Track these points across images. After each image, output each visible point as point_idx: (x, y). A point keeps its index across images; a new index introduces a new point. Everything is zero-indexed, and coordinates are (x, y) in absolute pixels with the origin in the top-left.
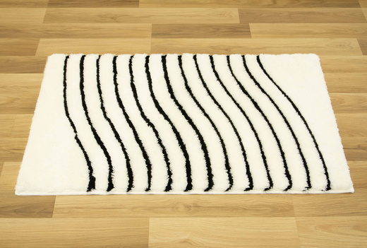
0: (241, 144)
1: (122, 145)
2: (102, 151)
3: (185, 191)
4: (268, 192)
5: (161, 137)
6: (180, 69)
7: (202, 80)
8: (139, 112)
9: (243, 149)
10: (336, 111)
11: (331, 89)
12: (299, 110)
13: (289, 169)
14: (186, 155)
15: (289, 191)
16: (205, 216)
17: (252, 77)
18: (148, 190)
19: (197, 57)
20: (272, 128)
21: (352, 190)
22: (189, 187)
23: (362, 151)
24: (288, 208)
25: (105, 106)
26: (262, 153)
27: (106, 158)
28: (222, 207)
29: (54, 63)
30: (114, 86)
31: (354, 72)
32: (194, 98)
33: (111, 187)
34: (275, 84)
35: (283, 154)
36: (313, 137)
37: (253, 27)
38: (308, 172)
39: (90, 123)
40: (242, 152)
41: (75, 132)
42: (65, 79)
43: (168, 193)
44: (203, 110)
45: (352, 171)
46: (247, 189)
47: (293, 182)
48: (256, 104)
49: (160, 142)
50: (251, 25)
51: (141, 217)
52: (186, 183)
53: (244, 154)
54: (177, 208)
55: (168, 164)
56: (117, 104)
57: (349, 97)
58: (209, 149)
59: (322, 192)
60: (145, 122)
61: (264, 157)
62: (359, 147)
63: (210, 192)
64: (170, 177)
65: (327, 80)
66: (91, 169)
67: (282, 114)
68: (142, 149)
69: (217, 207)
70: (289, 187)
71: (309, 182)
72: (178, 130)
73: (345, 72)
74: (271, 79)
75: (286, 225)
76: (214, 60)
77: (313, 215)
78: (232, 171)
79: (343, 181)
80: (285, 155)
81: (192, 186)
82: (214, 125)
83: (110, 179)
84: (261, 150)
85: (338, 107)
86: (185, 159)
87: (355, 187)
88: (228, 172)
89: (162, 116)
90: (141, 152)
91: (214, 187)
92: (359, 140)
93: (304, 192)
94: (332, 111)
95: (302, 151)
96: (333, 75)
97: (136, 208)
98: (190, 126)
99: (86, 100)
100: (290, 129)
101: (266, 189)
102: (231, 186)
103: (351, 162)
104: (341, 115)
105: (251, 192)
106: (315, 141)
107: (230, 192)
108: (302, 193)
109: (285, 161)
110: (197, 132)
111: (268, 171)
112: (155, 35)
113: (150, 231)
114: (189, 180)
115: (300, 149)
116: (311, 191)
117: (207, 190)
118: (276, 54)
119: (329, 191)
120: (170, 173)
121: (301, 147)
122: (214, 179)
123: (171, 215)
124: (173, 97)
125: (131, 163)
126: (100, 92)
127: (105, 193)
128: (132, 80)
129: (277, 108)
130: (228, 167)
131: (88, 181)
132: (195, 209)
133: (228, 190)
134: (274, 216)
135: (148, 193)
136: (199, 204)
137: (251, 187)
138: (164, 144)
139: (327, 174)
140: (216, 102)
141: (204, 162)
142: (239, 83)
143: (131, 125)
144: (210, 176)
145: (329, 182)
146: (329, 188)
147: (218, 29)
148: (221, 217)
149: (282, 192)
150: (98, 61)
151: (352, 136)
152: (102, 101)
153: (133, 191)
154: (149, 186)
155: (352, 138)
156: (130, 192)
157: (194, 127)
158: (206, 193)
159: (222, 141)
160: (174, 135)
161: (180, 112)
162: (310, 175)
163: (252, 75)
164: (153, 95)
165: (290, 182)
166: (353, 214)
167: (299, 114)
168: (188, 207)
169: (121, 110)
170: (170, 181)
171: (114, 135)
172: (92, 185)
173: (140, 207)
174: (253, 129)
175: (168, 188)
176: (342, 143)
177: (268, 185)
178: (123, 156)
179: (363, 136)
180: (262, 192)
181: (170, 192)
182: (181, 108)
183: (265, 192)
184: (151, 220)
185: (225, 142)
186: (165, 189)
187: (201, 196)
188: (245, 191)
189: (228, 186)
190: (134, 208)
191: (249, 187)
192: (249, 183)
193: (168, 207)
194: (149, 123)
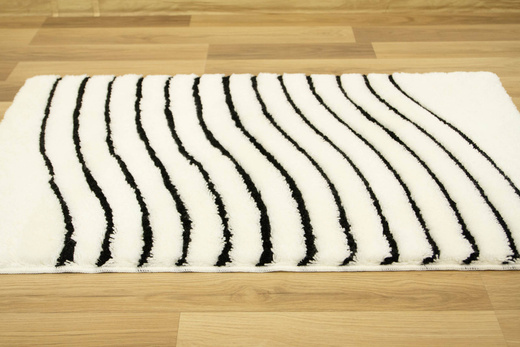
0: (369, 190)
1: (138, 193)
2: (98, 201)
3: (258, 265)
4: (430, 266)
5: (213, 179)
6: (254, 92)
7: (293, 105)
8: (176, 146)
9: (373, 196)
12: (474, 141)
13: (469, 227)
14: (261, 206)
15: (474, 265)
16: (300, 310)
17: (382, 101)
18: (181, 262)
19: (283, 78)
20: (426, 167)
22: (267, 257)
24: (475, 296)
25: (113, 138)
26: (412, 202)
27: (103, 212)
28: (337, 294)
30: (135, 113)
32: (279, 128)
33: (105, 256)
34: (425, 108)
35: (453, 205)
36: (508, 179)
37: (377, 46)
38: (509, 234)
39: (81, 160)
40: (372, 201)
41: (52, 173)
42: (49, 105)
43: (222, 268)
44: (295, 144)
46: (387, 261)
47: (480, 248)
48: (392, 135)
49: (211, 186)
50: (374, 44)
51: (162, 311)
52: (259, 250)
53: (377, 204)
54: (240, 295)
55: (225, 221)
56: (137, 136)
58: (305, 197)
60: (185, 158)
61: (416, 210)
63: (309, 268)
64: (227, 240)
66: (70, 228)
67: (442, 147)
68: (177, 198)
70: (474, 257)
71: (513, 247)
72: (247, 171)
75: (484, 321)
76: (313, 81)
78: (352, 231)
80: (458, 206)
81: (272, 254)
82: (315, 163)
83: (106, 244)
84: (410, 198)
86: (259, 212)
88: (347, 232)
89: (217, 150)
90: (174, 203)
91: (318, 256)
93: (506, 267)
95: (490, 200)
97: (155, 295)
98: (271, 165)
99: (80, 131)
100: (462, 167)
101: (427, 261)
102: (352, 255)
105: (394, 266)
106: (512, 185)
107: (350, 267)
108: (501, 267)
109: (458, 215)
110: (284, 173)
111: (427, 230)
113: (180, 337)
114: (267, 245)
115: (485, 197)
117: (304, 263)
120: (227, 234)
121: (486, 193)
122: (317, 242)
123: (228, 308)
124: (239, 124)
126: (108, 120)
127: (93, 269)
128: (168, 105)
129: (433, 139)
130: (344, 222)
131: (60, 246)
132: (279, 297)
133: (346, 262)
134: (448, 309)
135: (182, 269)
136: (288, 289)
137: (394, 257)
138: (217, 189)
140: (318, 132)
141: (297, 217)
142: (359, 108)
143: (158, 163)
144: (310, 239)
147: (320, 49)
148: (334, 310)
149: (458, 267)
150: (110, 84)
152: (109, 132)
153: (152, 266)
154: (185, 255)
156: (144, 268)
157: (278, 166)
158: (302, 268)
159: (332, 186)
160: (239, 178)
161: (252, 145)
162: (513, 236)
163: (383, 98)
164: (202, 124)
165: (475, 248)
167: (476, 147)
168: (264, 295)
169: (142, 143)
170: (228, 247)
171: (124, 177)
172: (67, 254)
173: (162, 294)
174: (390, 168)
175: (223, 259)
177: (430, 254)
178: (139, 208)
180: (417, 266)
181: (228, 267)
182: (253, 140)
183: (424, 267)
184: (184, 318)
185: (337, 187)
186: (216, 260)
187: (291, 275)
188: (382, 264)
189: (347, 254)
190: (151, 295)
191: (391, 256)
192: (390, 249)
193: (222, 295)
194: (193, 161)
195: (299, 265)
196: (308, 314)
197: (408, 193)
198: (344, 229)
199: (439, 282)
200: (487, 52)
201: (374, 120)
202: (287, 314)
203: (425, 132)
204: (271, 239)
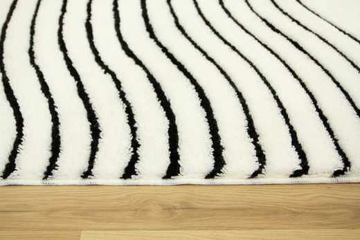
0: (276, 98)
1: (51, 102)
2: (11, 110)
3: (164, 178)
4: (341, 179)
5: (125, 88)
6: (168, 6)
7: (204, 18)
8: (93, 56)
9: (280, 105)
14: (170, 116)
16: (207, 228)
17: (286, 14)
18: (87, 174)
20: (330, 75)
22: (173, 169)
25: (35, 49)
26: (319, 110)
27: (15, 122)
28: (244, 209)
30: (57, 26)
32: (189, 39)
33: (10, 169)
40: (279, 110)
43: (128, 181)
44: (205, 54)
46: (297, 174)
48: (296, 45)
49: (122, 95)
51: (63, 229)
52: (166, 162)
53: (284, 113)
54: (145, 211)
55: (134, 131)
56: (57, 46)
58: (214, 105)
60: (100, 67)
61: (324, 118)
63: (217, 180)
64: (135, 151)
68: (88, 106)
69: (232, 209)
72: (158, 80)
78: (261, 141)
81: (179, 167)
82: (223, 72)
83: (13, 155)
84: (317, 107)
86: (167, 122)
88: (255, 142)
89: (131, 61)
90: (85, 112)
91: (226, 169)
97: (57, 210)
98: (181, 74)
101: (337, 173)
102: (261, 167)
105: (304, 179)
107: (259, 180)
110: (193, 81)
111: (335, 140)
114: (174, 157)
117: (211, 175)
120: (135, 145)
122: (225, 154)
123: (130, 226)
124: (152, 36)
125: (61, 128)
126: (32, 32)
128: (88, 19)
130: (252, 132)
132: (185, 212)
133: (255, 175)
135: (87, 181)
136: (194, 204)
137: (304, 169)
138: (128, 97)
140: (226, 42)
141: (205, 126)
142: (264, 20)
143: (74, 73)
144: (218, 150)
148: (242, 228)
152: (32, 44)
153: (59, 178)
154: (91, 167)
156: (50, 181)
157: (188, 75)
158: (210, 181)
159: (240, 95)
161: (164, 56)
163: (285, 10)
164: (119, 36)
168: (169, 210)
170: (135, 158)
171: (40, 86)
173: (64, 209)
174: (296, 76)
175: (130, 171)
177: (340, 165)
178: (49, 117)
180: (327, 179)
181: (133, 180)
182: (165, 50)
183: (334, 180)
184: (85, 236)
185: (245, 96)
186: (122, 172)
187: (198, 189)
188: (291, 176)
189: (256, 166)
190: (53, 211)
191: (300, 168)
192: (300, 161)
193: (126, 210)
194: (107, 70)
195: (206, 178)
196: (215, 233)
197: (315, 102)
198: (252, 140)
201: (278, 31)
202: (193, 232)
203: (327, 42)
204: (178, 150)
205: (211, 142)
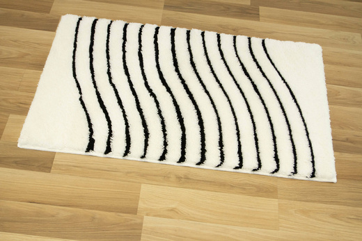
0: (236, 124)
1: (124, 112)
2: (104, 115)
3: (178, 162)
4: (255, 172)
5: (161, 107)
6: (187, 44)
7: (207, 57)
8: (143, 81)
9: (237, 129)
10: (330, 103)
11: (329, 81)
12: (296, 97)
13: (278, 154)
14: (183, 129)
15: (275, 174)
16: (194, 189)
17: (255, 60)
18: (143, 157)
19: (205, 34)
20: (267, 112)
21: (335, 180)
22: (182, 159)
23: (350, 144)
24: (272, 190)
25: (111, 71)
26: (255, 135)
27: (107, 122)
28: (211, 182)
29: (67, 23)
30: (122, 53)
31: (353, 66)
32: (197, 74)
33: (108, 150)
34: (276, 69)
35: (274, 138)
36: (305, 125)
37: (263, 10)
38: (296, 159)
39: (95, 87)
40: (236, 132)
41: (80, 93)
42: (76, 40)
43: (162, 162)
44: (205, 87)
45: (337, 162)
46: (236, 168)
47: (280, 166)
48: (255, 87)
49: (160, 112)
50: (260, 7)
51: (133, 182)
52: (179, 156)
53: (238, 134)
54: (169, 177)
55: (165, 135)
56: (123, 71)
57: (344, 91)
58: (205, 125)
59: (307, 179)
60: (147, 91)
61: (256, 139)
62: (347, 140)
63: (201, 166)
64: (165, 148)
65: (326, 71)
66: (91, 131)
67: (279, 99)
68: (142, 117)
69: (206, 181)
70: (276, 171)
71: (295, 168)
72: (178, 103)
73: (345, 65)
74: (273, 64)
75: (269, 206)
76: (221, 38)
77: (295, 200)
78: (224, 149)
79: (327, 170)
80: (277, 140)
81: (185, 158)
82: (213, 103)
83: (109, 143)
84: (255, 132)
85: (333, 99)
86: (181, 132)
87: (338, 177)
88: (221, 150)
89: (164, 87)
90: (140, 121)
91: (206, 162)
92: (348, 133)
93: (290, 177)
94: (327, 102)
95: (293, 137)
96: (332, 67)
97: (131, 173)
98: (190, 101)
99: (94, 63)
100: (285, 115)
101: (254, 170)
102: (221, 163)
103: (338, 153)
104: (335, 107)
105: (239, 170)
106: (306, 130)
107: (220, 168)
108: (287, 177)
109: (275, 145)
110: (197, 107)
111: (258, 153)
112: (167, 7)
113: (141, 196)
114: (183, 153)
115: (291, 135)
116: (296, 177)
117: (198, 164)
118: (281, 40)
119: (313, 179)
120: (165, 144)
121: (292, 133)
122: (206, 154)
123: (162, 184)
124: (177, 70)
125: (130, 129)
126: (108, 57)
127: (102, 155)
128: (140, 49)
129: (275, 93)
130: (221, 144)
131: (87, 142)
132: (185, 180)
133: (218, 166)
134: (258, 196)
135: (143, 160)
136: (190, 177)
137: (241, 166)
138: (163, 115)
139: (313, 162)
140: (217, 80)
141: (199, 137)
143: (134, 93)
144: (203, 151)
145: (314, 170)
146: (313, 175)
147: (229, 8)
148: (209, 190)
149: (268, 174)
150: (109, 26)
151: (343, 129)
152: (109, 66)
153: (129, 157)
154: (145, 154)
155: (342, 130)
156: (126, 157)
157: (194, 102)
158: (198, 166)
159: (219, 119)
160: (173, 108)
161: (182, 86)
162: (297, 161)
163: (256, 58)
164: (158, 66)
165: (278, 166)
166: (332, 202)
167: (296, 101)
168: (179, 178)
169: (126, 77)
170: (165, 152)
171: (117, 101)
172: (91, 146)
173: (133, 172)
174: (249, 111)
175: (163, 158)
176: (332, 135)
177: (257, 166)
178: (124, 122)
179: (352, 130)
180: (250, 172)
181: (163, 162)
182: (183, 82)
183: (253, 173)
184: (143, 186)
185: (221, 120)
186: (159, 158)
187: (192, 169)
188: (234, 169)
189: (219, 162)
190: (128, 173)
191: (238, 166)
192: (239, 162)
193: (160, 176)
194: (151, 93)
195: (197, 164)
196: (198, 191)
197: (255, 128)
198: (220, 148)
199: (258, 181)
200: (322, 24)
202: (188, 190)
204: (185, 149)
205: (200, 146)
